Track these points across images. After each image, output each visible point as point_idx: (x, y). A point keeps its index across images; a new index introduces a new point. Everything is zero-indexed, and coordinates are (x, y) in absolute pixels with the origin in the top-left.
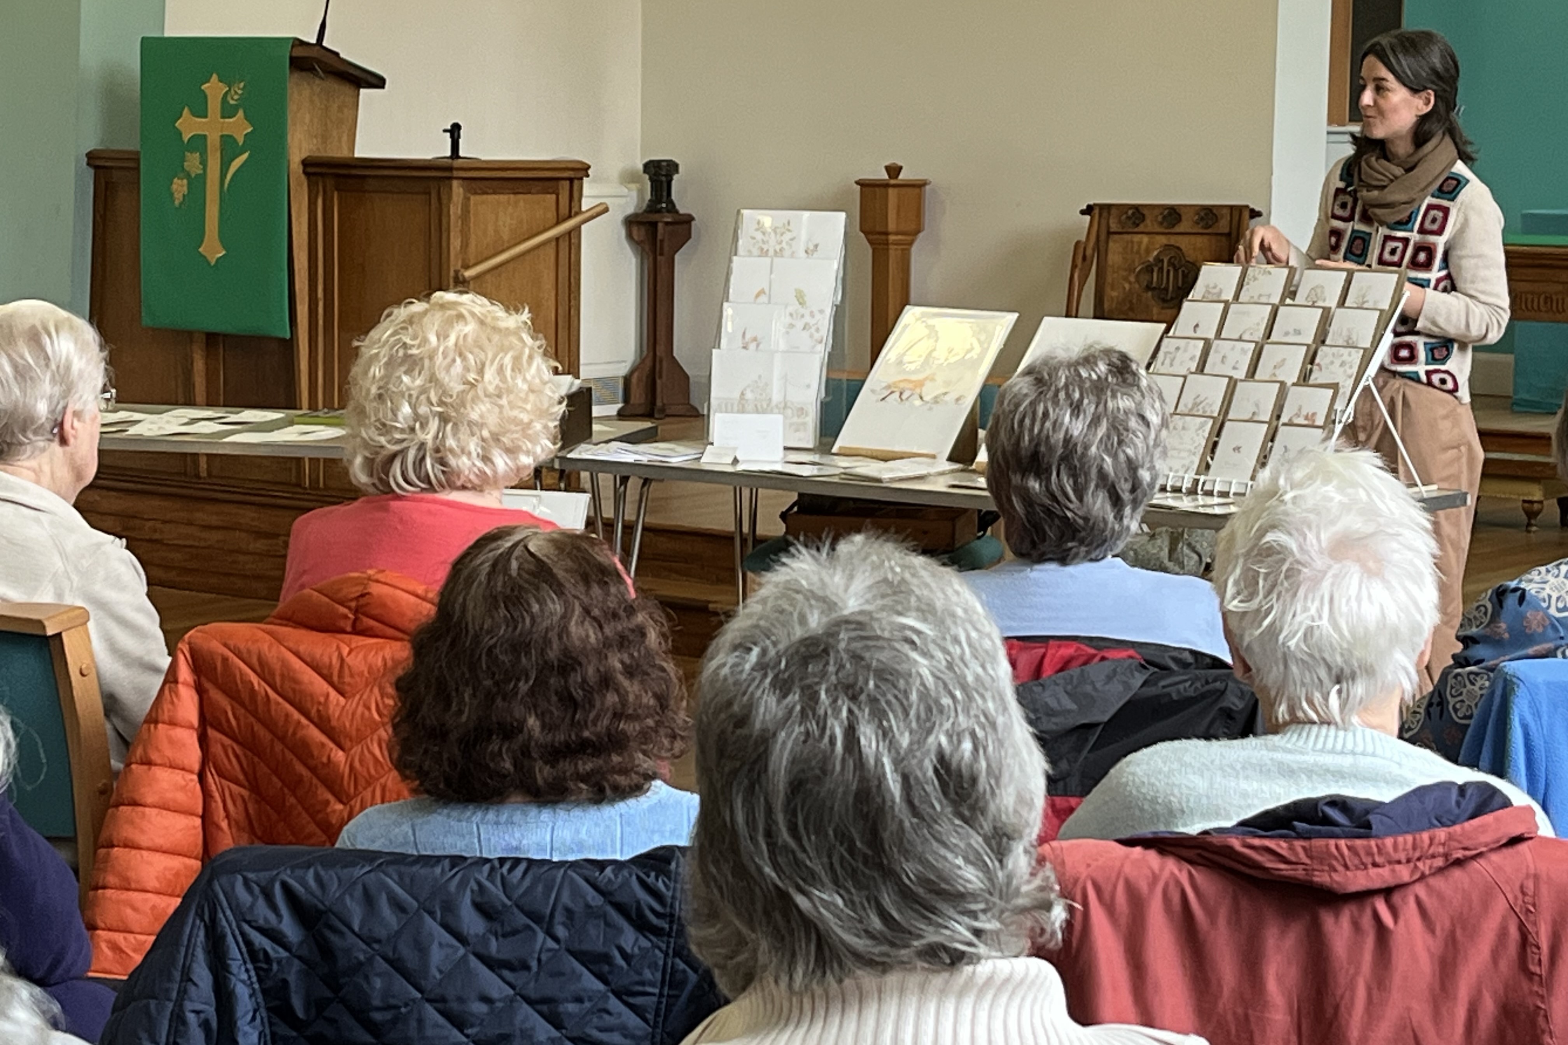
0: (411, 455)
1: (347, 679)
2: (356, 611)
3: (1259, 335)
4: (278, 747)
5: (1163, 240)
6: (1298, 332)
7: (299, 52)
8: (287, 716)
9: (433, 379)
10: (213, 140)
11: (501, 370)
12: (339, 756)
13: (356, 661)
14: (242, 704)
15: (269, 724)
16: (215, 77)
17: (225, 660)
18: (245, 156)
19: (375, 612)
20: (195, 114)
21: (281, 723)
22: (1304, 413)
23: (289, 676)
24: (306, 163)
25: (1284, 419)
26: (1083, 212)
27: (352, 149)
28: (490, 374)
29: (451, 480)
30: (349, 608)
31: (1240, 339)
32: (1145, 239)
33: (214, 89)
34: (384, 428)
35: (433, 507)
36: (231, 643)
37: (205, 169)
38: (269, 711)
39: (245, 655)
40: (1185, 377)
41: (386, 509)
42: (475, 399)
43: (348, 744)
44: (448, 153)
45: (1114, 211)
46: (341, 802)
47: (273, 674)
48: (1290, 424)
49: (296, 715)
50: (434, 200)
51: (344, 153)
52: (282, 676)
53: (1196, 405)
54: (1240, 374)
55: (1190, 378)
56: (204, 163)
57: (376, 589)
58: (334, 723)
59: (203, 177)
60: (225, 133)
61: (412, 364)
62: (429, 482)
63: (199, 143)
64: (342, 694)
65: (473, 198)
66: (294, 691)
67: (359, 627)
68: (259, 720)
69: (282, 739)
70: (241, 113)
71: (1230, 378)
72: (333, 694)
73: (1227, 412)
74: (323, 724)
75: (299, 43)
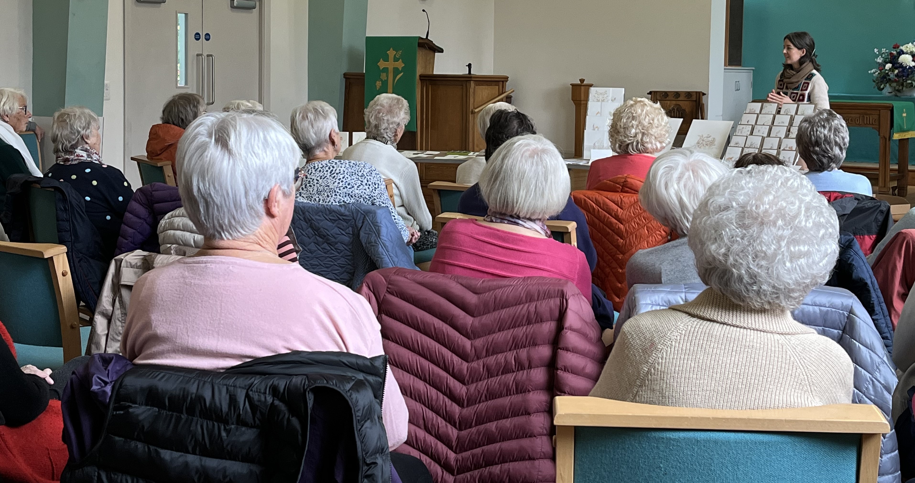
0: (635, 143)
1: (623, 204)
2: (622, 186)
3: (770, 124)
4: (601, 224)
5: (674, 102)
6: (783, 123)
7: (421, 41)
8: (605, 216)
9: (640, 122)
10: (391, 69)
11: (658, 120)
12: (622, 226)
13: (626, 200)
14: (590, 212)
15: (599, 218)
16: (391, 49)
17: (585, 200)
18: (402, 74)
19: (628, 186)
20: (384, 61)
21: (603, 218)
22: (788, 146)
23: (605, 203)
24: (421, 76)
25: (782, 148)
26: (648, 94)
27: (433, 72)
28: (656, 121)
29: (646, 151)
30: (620, 185)
31: (764, 125)
32: (669, 102)
33: (391, 53)
34: (627, 136)
35: (641, 157)
36: (586, 195)
37: (388, 78)
38: (599, 214)
39: (591, 199)
40: (747, 137)
41: (626, 158)
42: (652, 128)
43: (624, 223)
44: (468, 73)
45: (658, 94)
46: (622, 239)
47: (600, 203)
48: (784, 150)
49: (608, 215)
50: (464, 87)
51: (431, 73)
52: (603, 204)
53: (751, 145)
54: (765, 135)
55: (749, 137)
56: (387, 76)
57: (629, 180)
58: (620, 217)
59: (387, 81)
60: (395, 66)
61: (634, 118)
62: (640, 151)
63: (386, 70)
64: (622, 209)
65: (476, 87)
66: (607, 208)
67: (623, 190)
68: (596, 217)
69: (603, 222)
70: (400, 60)
71: (763, 137)
72: (619, 209)
73: (762, 147)
74: (617, 217)
75: (420, 38)
